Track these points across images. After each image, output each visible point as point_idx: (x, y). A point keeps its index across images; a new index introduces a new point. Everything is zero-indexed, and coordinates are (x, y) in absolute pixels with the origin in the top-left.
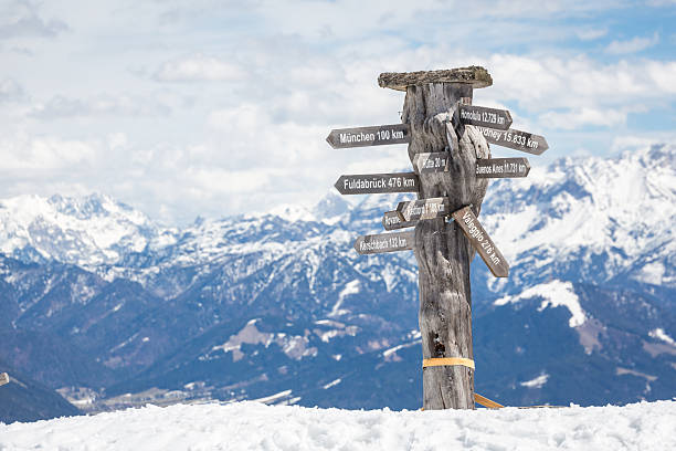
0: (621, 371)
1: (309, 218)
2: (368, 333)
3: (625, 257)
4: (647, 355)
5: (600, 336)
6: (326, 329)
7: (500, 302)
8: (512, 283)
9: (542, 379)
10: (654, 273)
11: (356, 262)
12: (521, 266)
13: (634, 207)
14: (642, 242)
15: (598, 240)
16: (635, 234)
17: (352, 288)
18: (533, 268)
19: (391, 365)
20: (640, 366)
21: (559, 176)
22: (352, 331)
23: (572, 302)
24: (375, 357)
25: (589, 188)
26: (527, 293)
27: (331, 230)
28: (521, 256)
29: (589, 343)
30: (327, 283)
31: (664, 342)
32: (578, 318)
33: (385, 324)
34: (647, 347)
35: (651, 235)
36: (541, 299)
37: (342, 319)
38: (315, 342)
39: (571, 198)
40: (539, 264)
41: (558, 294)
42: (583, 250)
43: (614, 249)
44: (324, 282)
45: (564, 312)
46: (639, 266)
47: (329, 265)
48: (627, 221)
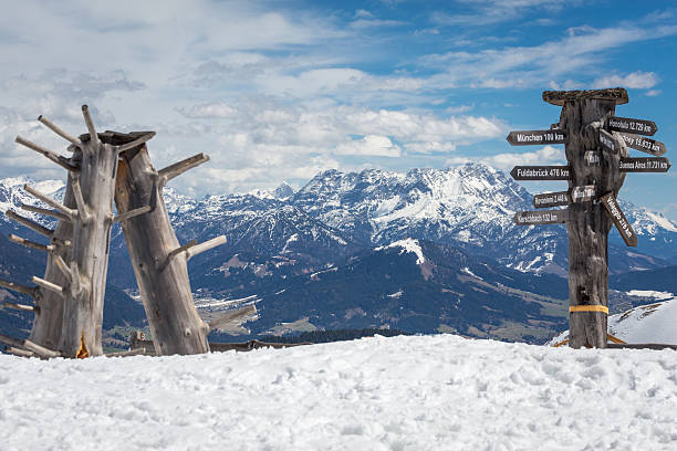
0: (445, 291)
1: (270, 197)
2: (301, 264)
3: (449, 226)
4: (459, 282)
5: (433, 271)
6: (278, 261)
7: (377, 249)
8: (384, 238)
9: (399, 293)
10: (465, 236)
11: (297, 223)
12: (390, 229)
13: (455, 198)
14: (459, 218)
15: (435, 215)
16: (455, 214)
17: (293, 238)
18: (396, 230)
19: (314, 282)
20: (455, 288)
21: (413, 180)
22: (293, 262)
23: (418, 251)
24: (306, 278)
25: (430, 186)
26: (392, 245)
27: (284, 204)
28: (390, 223)
29: (427, 273)
30: (280, 235)
31: (469, 275)
32: (421, 259)
33: (311, 259)
34: (459, 277)
35: (464, 214)
36: (401, 248)
37: (288, 255)
38: (272, 268)
39: (419, 192)
40: (400, 228)
41: (410, 245)
42: (425, 221)
43: (443, 222)
44: (278, 234)
45: (414, 256)
46: (457, 231)
47: (281, 224)
48: (451, 206)
